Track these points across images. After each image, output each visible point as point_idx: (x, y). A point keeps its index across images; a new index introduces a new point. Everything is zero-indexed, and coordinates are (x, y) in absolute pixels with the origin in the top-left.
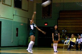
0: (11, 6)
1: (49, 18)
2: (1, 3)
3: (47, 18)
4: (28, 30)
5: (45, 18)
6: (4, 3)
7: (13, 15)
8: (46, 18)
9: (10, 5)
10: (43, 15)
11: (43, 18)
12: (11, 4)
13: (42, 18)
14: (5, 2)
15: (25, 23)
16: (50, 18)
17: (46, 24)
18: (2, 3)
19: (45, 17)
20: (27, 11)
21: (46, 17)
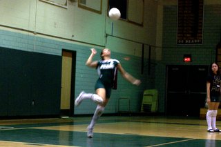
0: (100, 12)
1: (194, 43)
2: (77, 4)
3: (191, 43)
4: (142, 73)
5: (184, 43)
6: (82, 5)
7: (104, 35)
8: (188, 43)
9: (99, 10)
10: (179, 35)
11: (181, 43)
12: (101, 8)
13: (178, 43)
14: (85, 3)
15: (136, 55)
16: (197, 43)
17: (189, 59)
18: (79, 6)
19: (185, 41)
20: (141, 25)
21: (187, 41)
